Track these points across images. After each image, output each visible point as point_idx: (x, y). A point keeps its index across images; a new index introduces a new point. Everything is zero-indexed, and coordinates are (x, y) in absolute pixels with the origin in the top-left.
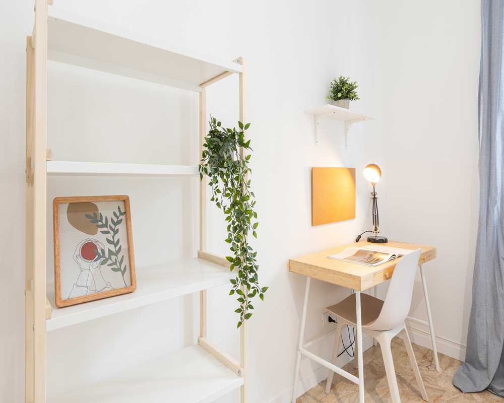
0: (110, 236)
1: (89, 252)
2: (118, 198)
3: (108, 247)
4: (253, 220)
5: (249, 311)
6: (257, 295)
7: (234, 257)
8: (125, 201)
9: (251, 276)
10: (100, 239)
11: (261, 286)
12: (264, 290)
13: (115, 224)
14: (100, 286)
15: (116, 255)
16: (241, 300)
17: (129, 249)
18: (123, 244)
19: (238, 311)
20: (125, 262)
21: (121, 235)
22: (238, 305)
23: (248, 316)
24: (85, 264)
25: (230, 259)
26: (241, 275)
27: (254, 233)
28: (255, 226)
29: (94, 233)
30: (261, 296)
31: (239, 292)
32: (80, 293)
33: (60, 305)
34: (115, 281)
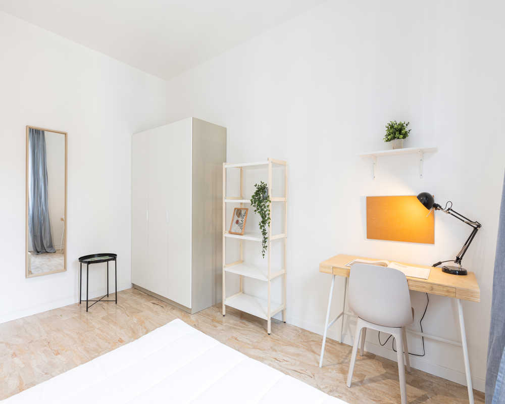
1: (237, 222)
2: (245, 209)
3: (241, 222)
4: (268, 221)
6: (265, 248)
8: (247, 209)
13: (244, 216)
14: (237, 231)
15: (242, 224)
18: (244, 222)
20: (243, 227)
21: (243, 219)
24: (236, 225)
27: (268, 225)
28: (269, 223)
29: (239, 218)
32: (234, 231)
33: (230, 233)
34: (240, 231)
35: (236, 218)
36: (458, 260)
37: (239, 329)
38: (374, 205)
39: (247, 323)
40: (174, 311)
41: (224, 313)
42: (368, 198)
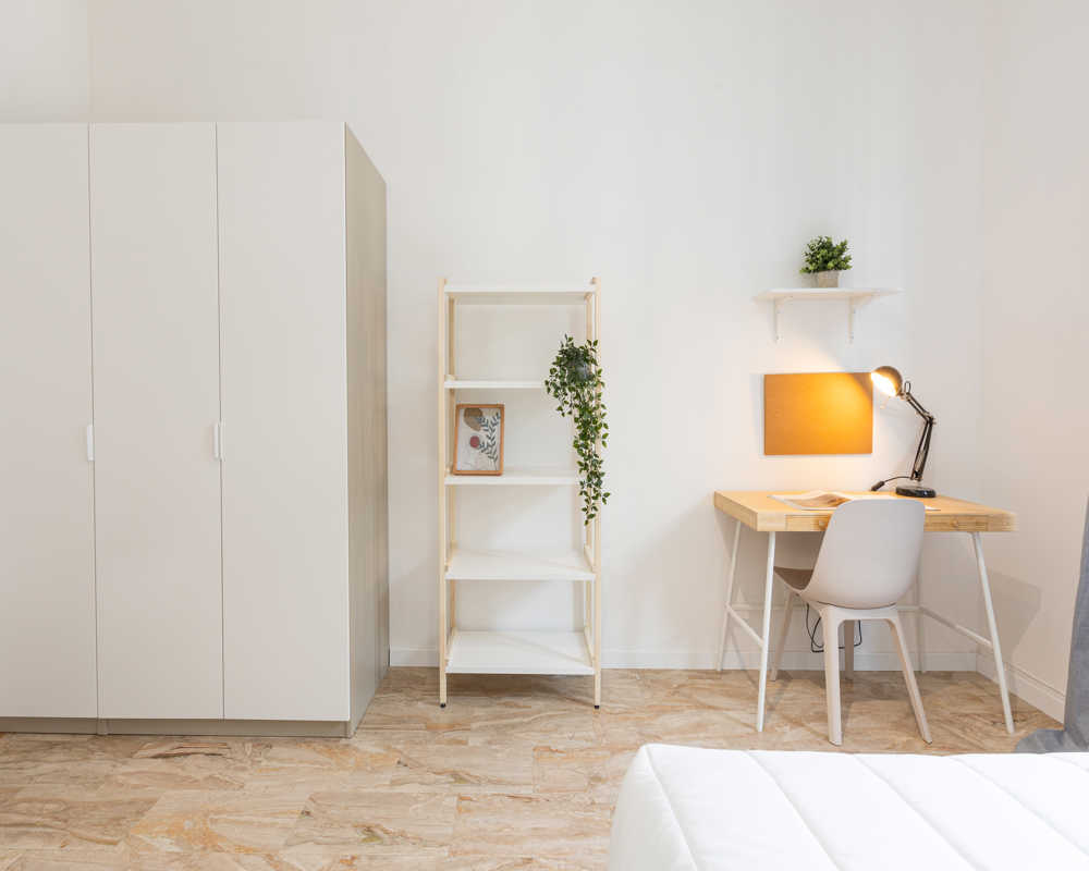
0: (488, 433)
1: (475, 442)
2: (496, 406)
3: (487, 441)
4: (603, 431)
5: (593, 512)
6: (600, 499)
7: (583, 462)
8: (501, 408)
9: (595, 481)
10: (482, 435)
11: (603, 491)
12: (607, 495)
13: (494, 425)
14: (480, 467)
15: (491, 447)
16: (586, 500)
17: (501, 443)
18: (497, 440)
19: (585, 510)
20: (497, 453)
21: (496, 434)
22: (585, 505)
23: (592, 516)
24: (472, 450)
25: (580, 464)
26: (589, 479)
27: (603, 443)
28: (605, 436)
29: (479, 430)
30: (604, 500)
31: (586, 493)
32: (467, 468)
33: (455, 472)
34: (491, 465)
35: (466, 432)
36: (917, 474)
37: (522, 724)
38: (777, 390)
39: (521, 701)
40: (276, 750)
41: (443, 698)
42: (766, 376)
